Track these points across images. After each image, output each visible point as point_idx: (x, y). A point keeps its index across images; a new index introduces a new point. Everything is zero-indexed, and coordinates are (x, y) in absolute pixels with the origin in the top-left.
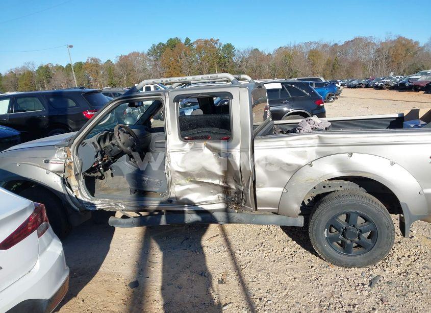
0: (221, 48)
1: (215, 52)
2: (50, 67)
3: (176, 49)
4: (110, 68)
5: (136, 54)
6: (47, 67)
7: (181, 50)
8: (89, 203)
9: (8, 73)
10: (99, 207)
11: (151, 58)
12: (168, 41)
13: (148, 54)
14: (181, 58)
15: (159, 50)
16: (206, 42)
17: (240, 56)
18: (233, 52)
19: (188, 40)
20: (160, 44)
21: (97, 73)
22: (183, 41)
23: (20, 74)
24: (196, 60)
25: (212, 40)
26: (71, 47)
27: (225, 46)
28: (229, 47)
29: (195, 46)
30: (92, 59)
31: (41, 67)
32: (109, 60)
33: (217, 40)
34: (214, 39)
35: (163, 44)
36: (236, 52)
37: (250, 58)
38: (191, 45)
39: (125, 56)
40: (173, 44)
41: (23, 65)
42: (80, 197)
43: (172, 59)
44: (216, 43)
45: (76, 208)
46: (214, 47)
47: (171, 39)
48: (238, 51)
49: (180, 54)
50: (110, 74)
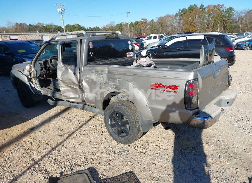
0: (224, 10)
1: (220, 13)
2: (123, 24)
3: (194, 12)
4: (153, 24)
5: (169, 16)
6: (121, 24)
7: (197, 12)
8: (39, 91)
9: (103, 27)
10: (43, 93)
11: (177, 18)
12: (189, 7)
13: (176, 16)
14: (196, 18)
15: (182, 13)
16: (215, 6)
17: (238, 15)
18: (233, 13)
19: (202, 6)
20: (184, 9)
21: (145, 27)
22: (199, 7)
23: (108, 28)
24: (206, 19)
25: (219, 5)
26: (129, 13)
27: (227, 9)
28: (230, 9)
29: (206, 10)
30: (143, 19)
31: (118, 24)
32: (153, 20)
33: (223, 5)
34: (220, 4)
35: (185, 9)
36: (235, 12)
37: (246, 16)
38: (204, 9)
39: (162, 17)
40: (192, 9)
41: (110, 23)
42: (36, 87)
43: (190, 19)
44: (221, 7)
45: (34, 92)
46: (220, 10)
47: (191, 6)
48: (237, 12)
49: (195, 15)
50: (152, 28)
